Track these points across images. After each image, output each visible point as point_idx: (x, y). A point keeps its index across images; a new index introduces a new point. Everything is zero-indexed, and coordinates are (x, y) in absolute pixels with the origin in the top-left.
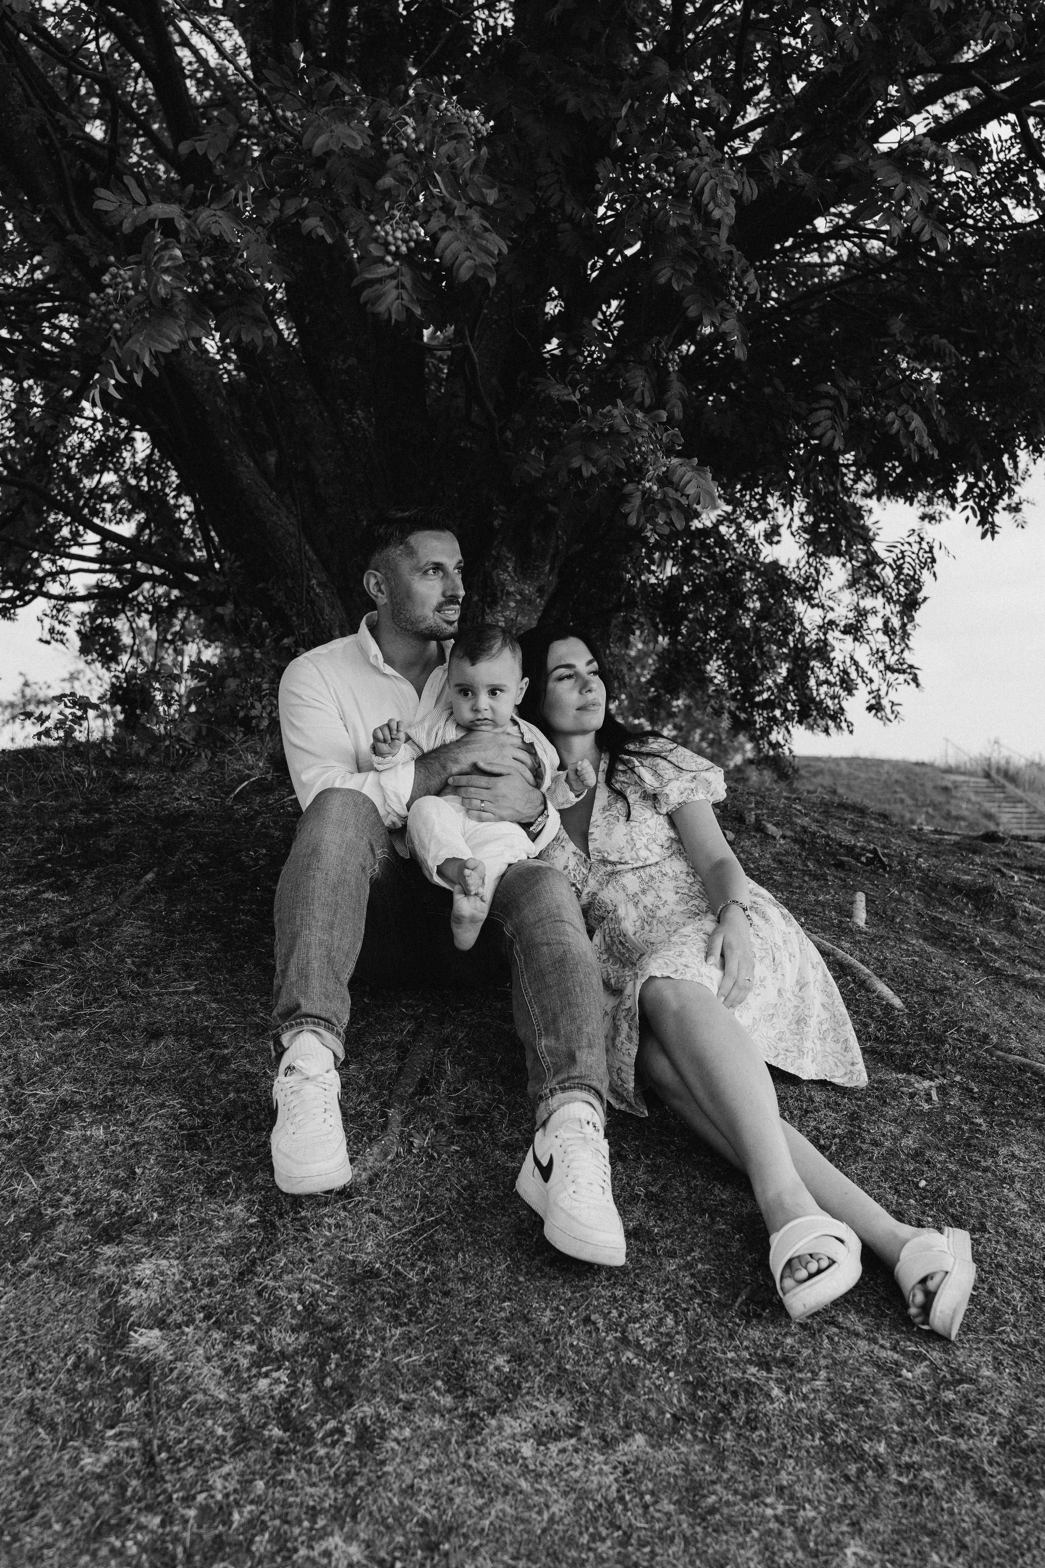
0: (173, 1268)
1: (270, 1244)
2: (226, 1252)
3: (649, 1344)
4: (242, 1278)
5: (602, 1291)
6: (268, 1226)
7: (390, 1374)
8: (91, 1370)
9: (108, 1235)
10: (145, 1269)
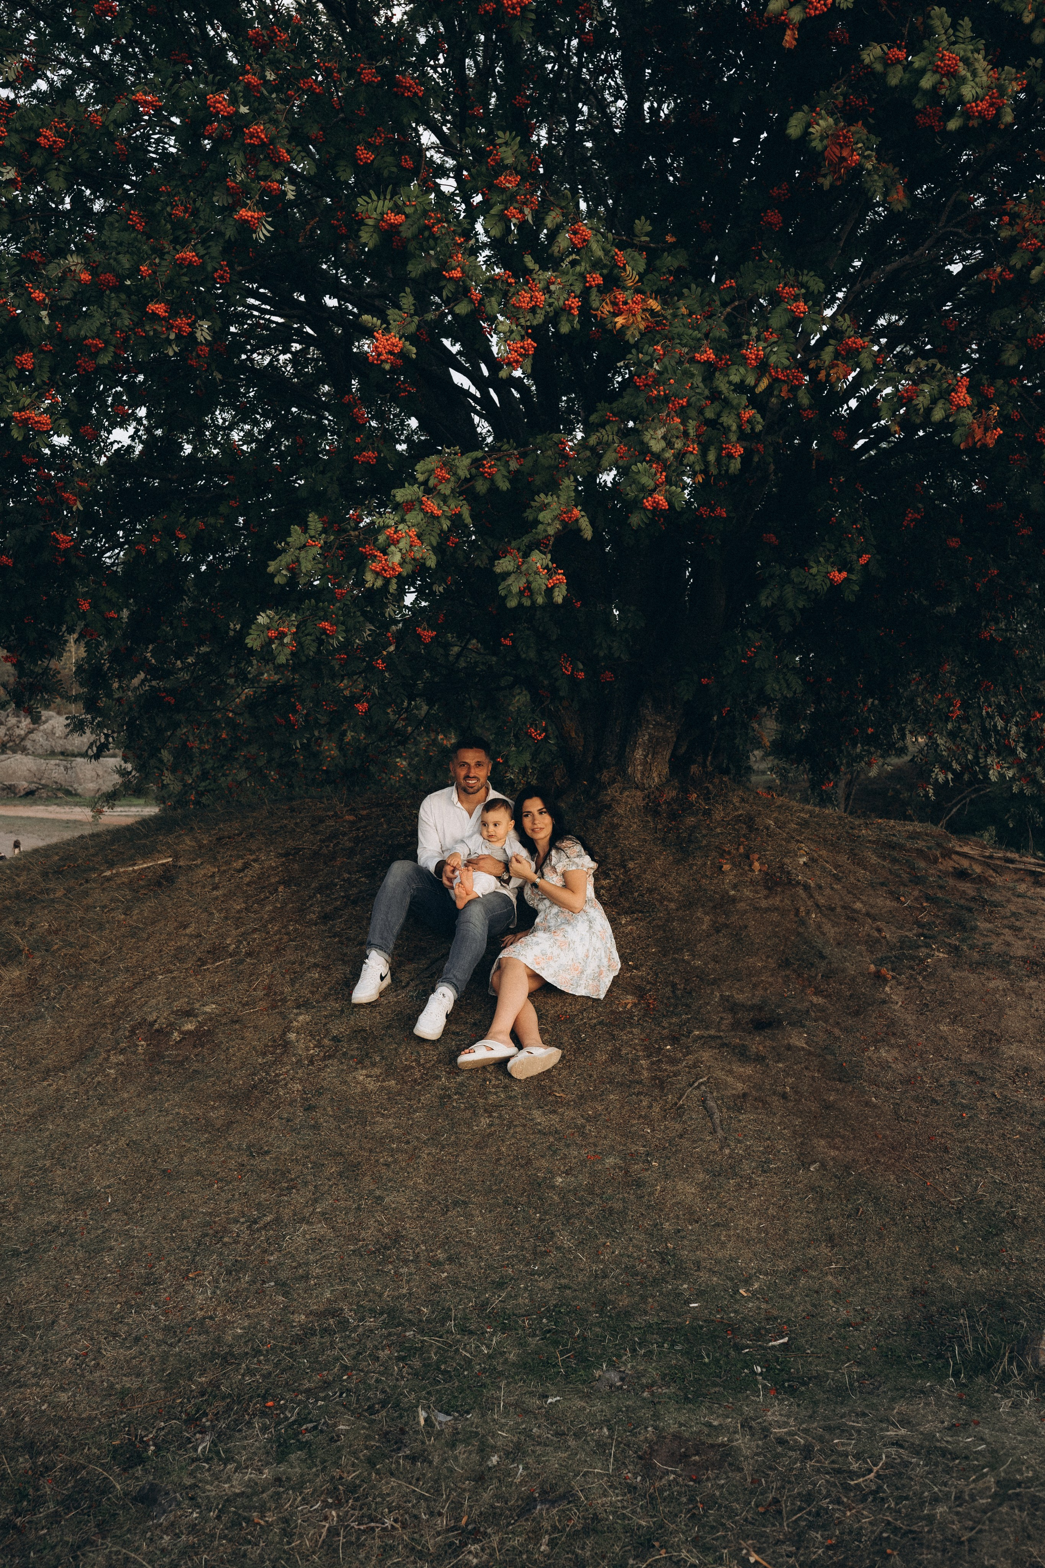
0: (308, 1018)
1: (340, 1017)
2: (326, 1017)
3: (422, 1061)
4: (325, 1025)
5: (426, 1046)
6: (342, 1011)
7: (345, 1054)
8: (275, 1041)
9: (298, 1007)
10: (301, 1018)
